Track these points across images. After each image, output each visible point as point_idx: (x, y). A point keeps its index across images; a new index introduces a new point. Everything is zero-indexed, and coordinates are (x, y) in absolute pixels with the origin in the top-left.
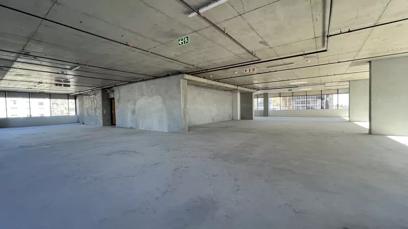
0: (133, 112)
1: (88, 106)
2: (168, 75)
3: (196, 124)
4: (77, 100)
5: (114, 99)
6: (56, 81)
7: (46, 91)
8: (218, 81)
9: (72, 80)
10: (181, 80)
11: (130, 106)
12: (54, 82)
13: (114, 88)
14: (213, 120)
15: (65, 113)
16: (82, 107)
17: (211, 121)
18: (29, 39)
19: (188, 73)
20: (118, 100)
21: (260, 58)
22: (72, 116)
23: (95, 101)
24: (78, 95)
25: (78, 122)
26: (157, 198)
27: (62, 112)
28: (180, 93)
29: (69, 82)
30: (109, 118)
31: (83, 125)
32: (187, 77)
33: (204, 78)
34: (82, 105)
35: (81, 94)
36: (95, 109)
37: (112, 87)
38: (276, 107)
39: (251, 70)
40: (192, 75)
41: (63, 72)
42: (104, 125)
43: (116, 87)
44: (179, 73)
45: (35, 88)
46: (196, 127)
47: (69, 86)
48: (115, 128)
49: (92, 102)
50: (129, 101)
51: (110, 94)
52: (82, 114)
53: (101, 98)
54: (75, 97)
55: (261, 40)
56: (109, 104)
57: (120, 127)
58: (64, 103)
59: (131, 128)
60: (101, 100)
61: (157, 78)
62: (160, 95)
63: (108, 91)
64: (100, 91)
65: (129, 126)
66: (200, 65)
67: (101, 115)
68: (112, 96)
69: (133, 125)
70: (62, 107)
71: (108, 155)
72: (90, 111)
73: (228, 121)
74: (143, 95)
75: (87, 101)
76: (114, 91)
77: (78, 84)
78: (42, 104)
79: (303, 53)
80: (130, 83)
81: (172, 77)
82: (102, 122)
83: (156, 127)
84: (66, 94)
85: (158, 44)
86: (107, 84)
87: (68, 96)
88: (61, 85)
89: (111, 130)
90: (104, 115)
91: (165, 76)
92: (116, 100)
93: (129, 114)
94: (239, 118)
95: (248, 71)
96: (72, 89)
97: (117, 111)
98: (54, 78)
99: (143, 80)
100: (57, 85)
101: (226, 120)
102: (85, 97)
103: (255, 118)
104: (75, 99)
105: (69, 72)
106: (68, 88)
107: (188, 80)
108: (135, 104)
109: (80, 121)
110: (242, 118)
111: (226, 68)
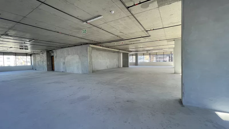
0: (64, 63)
1: (38, 60)
2: (81, 45)
3: (98, 69)
4: (32, 57)
5: (53, 56)
6: (20, 46)
7: (13, 52)
8: (108, 47)
9: (29, 47)
10: (88, 47)
11: (62, 60)
12: (19, 47)
13: (53, 50)
14: (107, 67)
15: (23, 64)
16: (35, 61)
17: (106, 68)
18: (10, 29)
19: (91, 44)
20: (56, 57)
21: (123, 38)
22: (28, 66)
23: (43, 57)
24: (33, 54)
25: (33, 69)
26: (68, 97)
27: (21, 63)
28: (87, 54)
29: (28, 47)
30: (51, 66)
31: (36, 71)
32: (91, 46)
33: (100, 46)
34: (35, 60)
35: (34, 54)
36: (43, 62)
37: (52, 50)
38: (147, 61)
39: (122, 43)
40: (94, 45)
41: (24, 42)
42: (48, 70)
43: (55, 50)
44: (87, 44)
45: (8, 50)
46: (98, 71)
47: (28, 49)
48: (54, 72)
49: (41, 58)
50: (62, 57)
51: (51, 54)
52: (35, 64)
53: (46, 56)
54: (31, 55)
55: (119, 31)
56: (51, 59)
57: (56, 71)
58: (23, 58)
59: (63, 72)
60: (46, 57)
61: (76, 46)
62: (78, 55)
63: (50, 52)
64: (46, 52)
65: (62, 71)
66: (96, 40)
67: (46, 65)
68: (52, 55)
69: (64, 70)
70: (22, 61)
71: (49, 84)
72: (40, 63)
73: (116, 68)
74: (69, 54)
75: (38, 58)
76: (53, 52)
77: (32, 48)
78: (9, 58)
79: (141, 36)
80: (62, 48)
81: (83, 46)
82: (46, 69)
83: (76, 71)
84: (25, 53)
85: (73, 32)
86: (49, 49)
87: (26, 54)
88: (23, 49)
89: (52, 73)
90: (48, 65)
91: (80, 45)
92: (54, 57)
93: (62, 64)
94: (122, 66)
95: (120, 44)
96: (29, 51)
97: (55, 63)
98: (19, 45)
99: (69, 47)
100: (20, 49)
101: (115, 67)
102: (36, 55)
103: (130, 66)
104: (31, 56)
105: (28, 43)
106: (27, 50)
107: (92, 47)
108: (65, 59)
109: (34, 68)
110: (124, 66)
111: (110, 42)
